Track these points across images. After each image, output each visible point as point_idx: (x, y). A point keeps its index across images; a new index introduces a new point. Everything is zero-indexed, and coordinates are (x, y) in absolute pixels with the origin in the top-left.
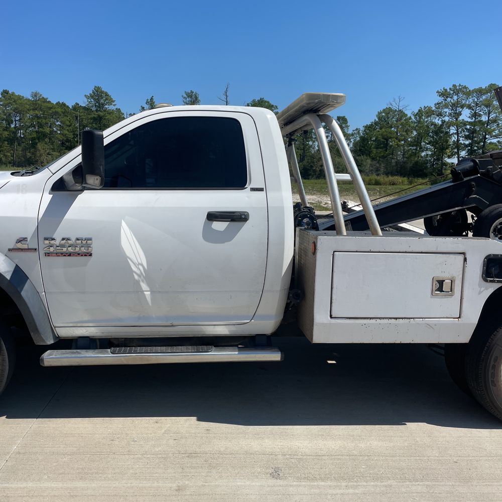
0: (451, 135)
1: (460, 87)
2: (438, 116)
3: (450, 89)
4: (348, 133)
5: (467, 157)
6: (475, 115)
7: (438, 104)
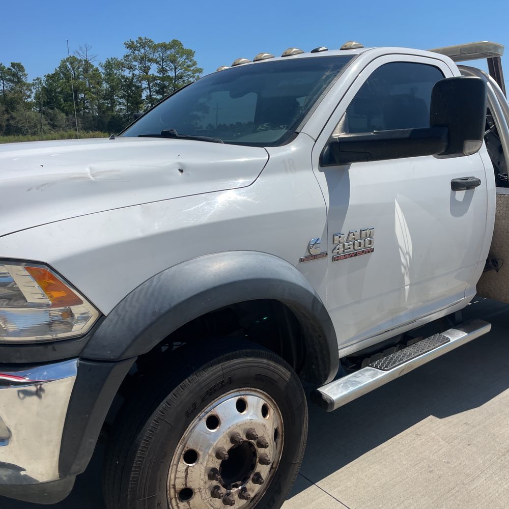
0: (143, 89)
1: (146, 41)
2: (129, 69)
3: (137, 41)
4: (28, 82)
6: (162, 70)
7: (127, 56)
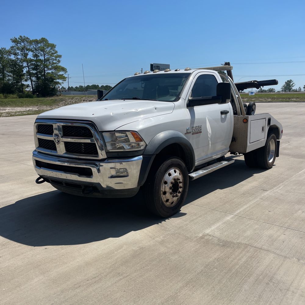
2: (14, 55)
5: (36, 81)
6: (36, 56)
7: (12, 47)
